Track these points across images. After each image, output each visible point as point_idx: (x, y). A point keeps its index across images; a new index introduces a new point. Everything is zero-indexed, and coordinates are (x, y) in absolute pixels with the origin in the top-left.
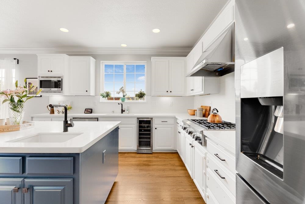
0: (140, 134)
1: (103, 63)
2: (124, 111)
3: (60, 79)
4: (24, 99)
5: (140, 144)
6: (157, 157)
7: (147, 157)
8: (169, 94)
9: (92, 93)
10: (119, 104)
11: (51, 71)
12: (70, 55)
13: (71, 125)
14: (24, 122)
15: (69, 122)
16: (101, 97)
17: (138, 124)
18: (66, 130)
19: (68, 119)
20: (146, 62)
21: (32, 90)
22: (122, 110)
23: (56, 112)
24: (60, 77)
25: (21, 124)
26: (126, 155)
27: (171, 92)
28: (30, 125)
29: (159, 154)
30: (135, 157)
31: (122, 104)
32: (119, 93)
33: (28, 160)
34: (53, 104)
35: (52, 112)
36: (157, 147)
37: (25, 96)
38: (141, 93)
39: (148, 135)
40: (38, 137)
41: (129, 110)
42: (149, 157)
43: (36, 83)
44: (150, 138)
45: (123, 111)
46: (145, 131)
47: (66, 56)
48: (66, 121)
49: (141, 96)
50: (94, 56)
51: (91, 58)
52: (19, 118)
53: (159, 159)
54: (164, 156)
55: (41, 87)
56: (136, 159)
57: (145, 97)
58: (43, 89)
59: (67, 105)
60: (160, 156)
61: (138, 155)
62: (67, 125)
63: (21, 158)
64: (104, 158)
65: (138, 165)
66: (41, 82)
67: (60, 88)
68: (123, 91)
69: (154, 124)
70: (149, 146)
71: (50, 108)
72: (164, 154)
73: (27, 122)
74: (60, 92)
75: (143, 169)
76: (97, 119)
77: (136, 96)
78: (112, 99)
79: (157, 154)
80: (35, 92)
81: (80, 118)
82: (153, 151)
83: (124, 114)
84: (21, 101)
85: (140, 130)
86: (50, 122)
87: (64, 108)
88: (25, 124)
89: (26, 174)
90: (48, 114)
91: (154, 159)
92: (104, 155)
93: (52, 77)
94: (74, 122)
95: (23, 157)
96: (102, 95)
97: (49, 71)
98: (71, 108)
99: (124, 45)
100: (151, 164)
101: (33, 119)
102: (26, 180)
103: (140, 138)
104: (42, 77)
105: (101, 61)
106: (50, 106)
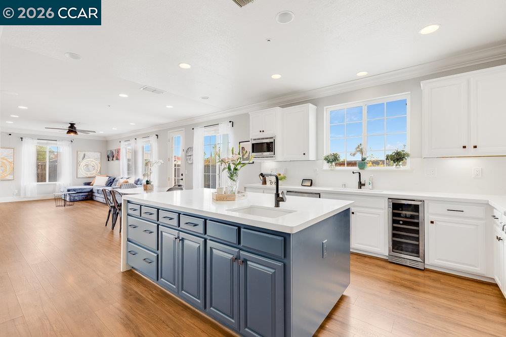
0: (394, 228)
1: (328, 111)
2: (364, 185)
3: (271, 140)
4: (238, 167)
5: (396, 246)
6: (434, 280)
7: (411, 274)
8: (470, 151)
9: (312, 156)
10: (353, 173)
11: (263, 131)
12: (283, 107)
13: (282, 200)
14: (239, 192)
15: (281, 196)
16: (325, 162)
17: (391, 210)
18: (277, 205)
19: (280, 192)
20: (410, 92)
21: (245, 157)
22: (360, 183)
23: (268, 183)
24: (272, 138)
25: (236, 194)
26: (366, 259)
27: (475, 147)
28: (244, 196)
29: (441, 275)
30: (383, 267)
31: (359, 173)
32: (354, 155)
33: (243, 231)
34: (264, 172)
35: (265, 182)
36: (436, 260)
37: (240, 163)
38: (398, 154)
39: (412, 233)
40: (251, 209)
41: (372, 183)
42: (417, 276)
43: (248, 147)
44: (417, 239)
45: (361, 185)
46: (405, 223)
47: (278, 109)
48: (277, 195)
49: (398, 158)
50: (314, 102)
51: (310, 105)
52: (235, 187)
53: (439, 285)
54: (455, 282)
55: (253, 152)
56: (386, 271)
57: (408, 160)
58: (255, 154)
59: (280, 173)
60: (444, 279)
61: (391, 266)
62: (279, 199)
63: (237, 228)
64: (325, 251)
65: (389, 282)
66: (253, 145)
67: (272, 151)
68: (361, 151)
69: (428, 214)
70: (416, 255)
71: (261, 177)
72: (455, 279)
73: (241, 193)
74: (272, 157)
75: (399, 292)
76: (318, 195)
77: (387, 159)
78: (342, 164)
79: (436, 274)
80: (248, 159)
81: (296, 192)
82: (426, 267)
83: (364, 190)
84: (236, 169)
85: (394, 221)
86: (262, 194)
87: (275, 177)
88: (240, 195)
89: (241, 246)
90: (260, 185)
91: (428, 282)
92: (325, 246)
93: (263, 139)
94: (286, 196)
95: (239, 227)
96: (326, 159)
97: (261, 131)
98: (284, 178)
99: (363, 74)
100: (418, 288)
101: (247, 190)
102: (242, 252)
103: (394, 235)
104: (254, 140)
105: (325, 108)
106: (262, 174)
